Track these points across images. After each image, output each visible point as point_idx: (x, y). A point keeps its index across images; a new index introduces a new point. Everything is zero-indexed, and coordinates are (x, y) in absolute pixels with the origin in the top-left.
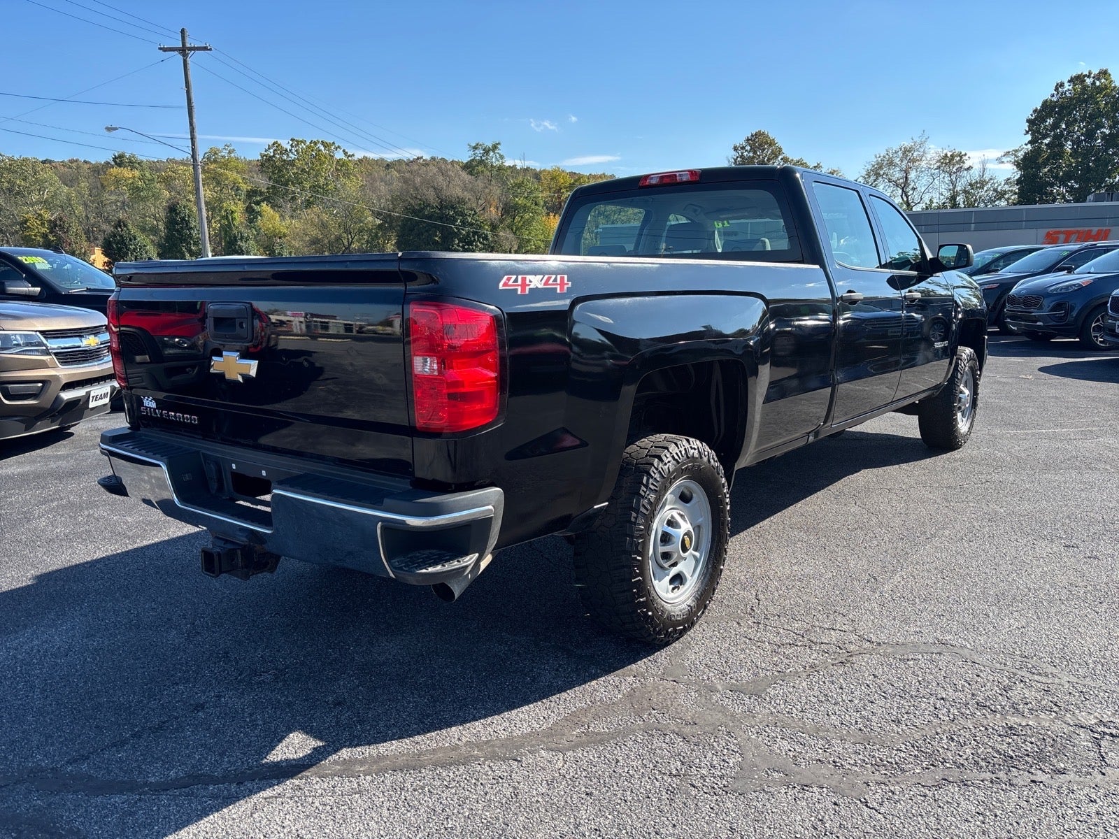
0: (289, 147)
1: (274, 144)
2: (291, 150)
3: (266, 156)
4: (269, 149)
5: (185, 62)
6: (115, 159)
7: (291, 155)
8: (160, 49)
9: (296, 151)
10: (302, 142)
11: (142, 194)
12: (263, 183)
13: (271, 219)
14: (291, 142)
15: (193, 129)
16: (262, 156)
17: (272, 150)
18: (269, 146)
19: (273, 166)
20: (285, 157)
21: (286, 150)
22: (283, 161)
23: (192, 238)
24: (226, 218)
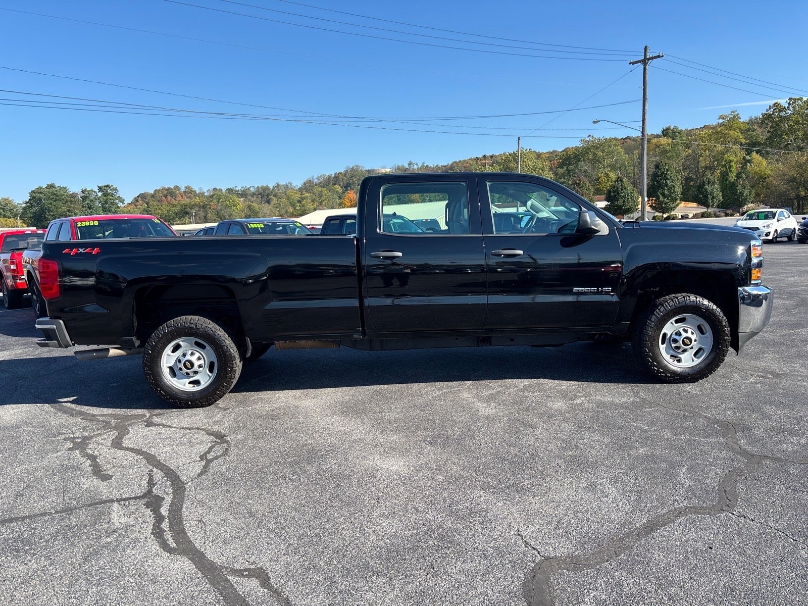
0: (787, 106)
1: (774, 105)
2: (788, 107)
3: (766, 114)
4: (770, 109)
5: (645, 69)
6: (663, 132)
7: (788, 111)
8: (630, 63)
9: (793, 107)
10: (798, 99)
11: (668, 154)
12: (761, 135)
13: (760, 164)
14: (788, 101)
15: (645, 113)
16: (763, 116)
17: (772, 110)
18: (770, 106)
19: (772, 122)
20: (783, 114)
21: (785, 107)
22: (781, 117)
23: (666, 185)
24: (724, 166)
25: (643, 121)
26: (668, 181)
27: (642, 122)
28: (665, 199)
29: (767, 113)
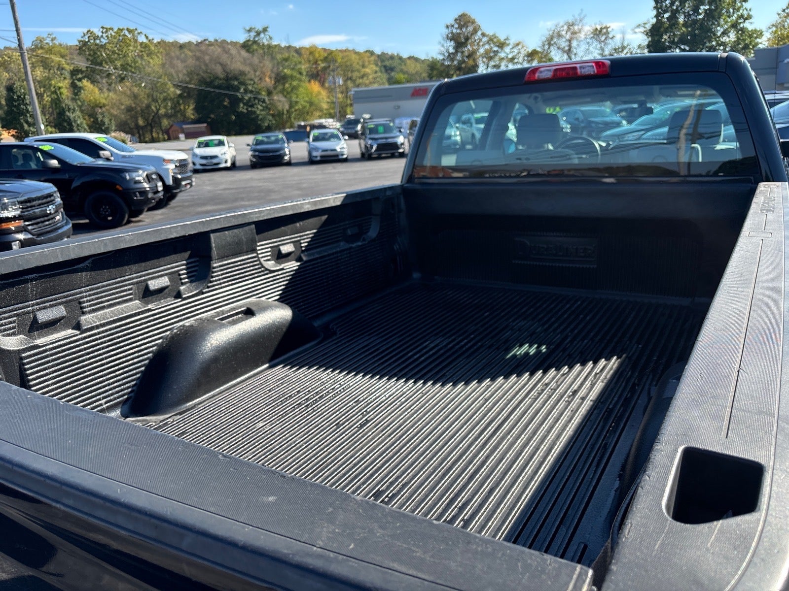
0: (100, 34)
1: (88, 32)
2: (102, 36)
3: (82, 41)
4: (84, 35)
7: (102, 40)
9: (106, 36)
10: (110, 29)
12: (82, 64)
13: (92, 92)
14: (101, 30)
16: (79, 42)
17: (86, 37)
18: (84, 33)
19: (89, 49)
20: (98, 41)
21: (98, 36)
22: (97, 45)
23: (28, 111)
24: (55, 92)
25: (17, 30)
26: (28, 107)
27: (15, 32)
28: (31, 128)
29: (83, 39)
